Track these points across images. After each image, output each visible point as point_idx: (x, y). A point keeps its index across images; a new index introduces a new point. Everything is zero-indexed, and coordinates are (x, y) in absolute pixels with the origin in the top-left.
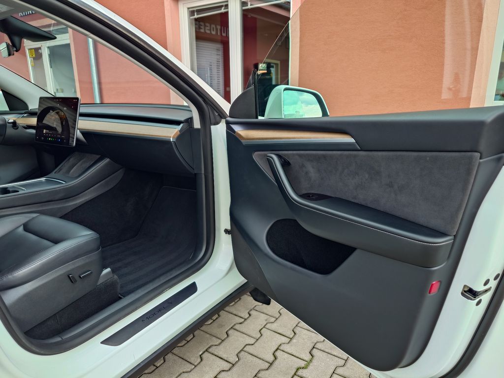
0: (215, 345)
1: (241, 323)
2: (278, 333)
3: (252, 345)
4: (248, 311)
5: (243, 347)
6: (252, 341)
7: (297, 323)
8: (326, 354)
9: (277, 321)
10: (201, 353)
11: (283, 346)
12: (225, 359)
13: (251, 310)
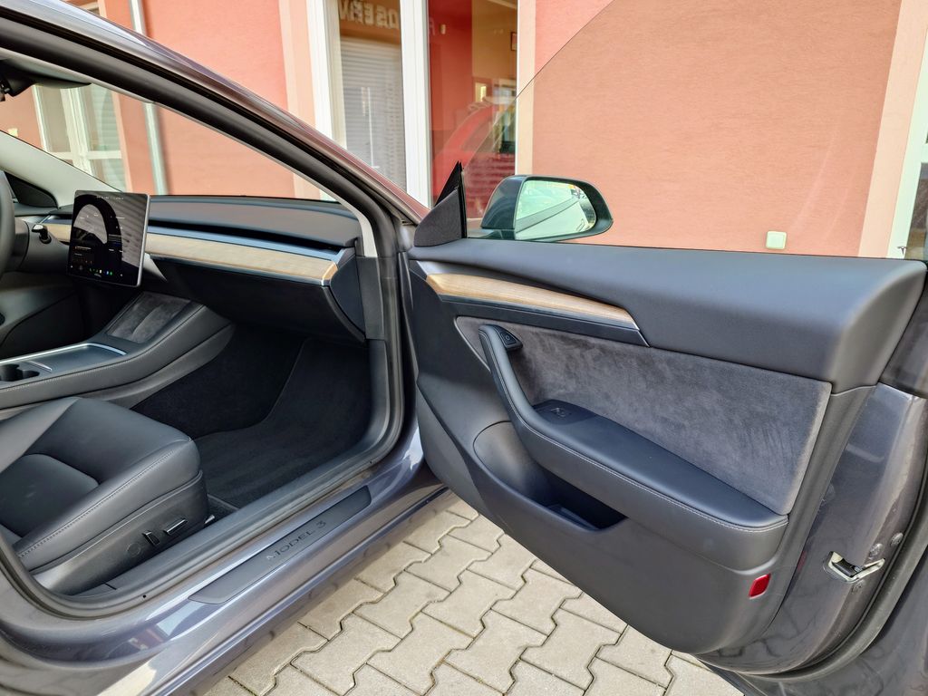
0: (312, 652)
1: (373, 603)
2: (450, 626)
3: (390, 651)
4: (393, 575)
5: (368, 656)
6: (390, 642)
7: (491, 603)
8: (544, 674)
9: (450, 597)
10: (276, 670)
11: (455, 653)
12: (327, 683)
13: (401, 573)
